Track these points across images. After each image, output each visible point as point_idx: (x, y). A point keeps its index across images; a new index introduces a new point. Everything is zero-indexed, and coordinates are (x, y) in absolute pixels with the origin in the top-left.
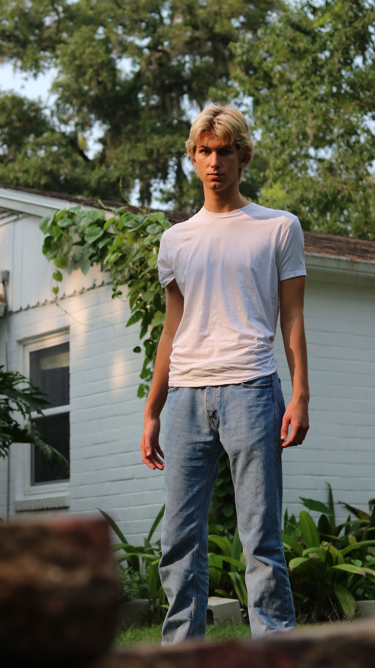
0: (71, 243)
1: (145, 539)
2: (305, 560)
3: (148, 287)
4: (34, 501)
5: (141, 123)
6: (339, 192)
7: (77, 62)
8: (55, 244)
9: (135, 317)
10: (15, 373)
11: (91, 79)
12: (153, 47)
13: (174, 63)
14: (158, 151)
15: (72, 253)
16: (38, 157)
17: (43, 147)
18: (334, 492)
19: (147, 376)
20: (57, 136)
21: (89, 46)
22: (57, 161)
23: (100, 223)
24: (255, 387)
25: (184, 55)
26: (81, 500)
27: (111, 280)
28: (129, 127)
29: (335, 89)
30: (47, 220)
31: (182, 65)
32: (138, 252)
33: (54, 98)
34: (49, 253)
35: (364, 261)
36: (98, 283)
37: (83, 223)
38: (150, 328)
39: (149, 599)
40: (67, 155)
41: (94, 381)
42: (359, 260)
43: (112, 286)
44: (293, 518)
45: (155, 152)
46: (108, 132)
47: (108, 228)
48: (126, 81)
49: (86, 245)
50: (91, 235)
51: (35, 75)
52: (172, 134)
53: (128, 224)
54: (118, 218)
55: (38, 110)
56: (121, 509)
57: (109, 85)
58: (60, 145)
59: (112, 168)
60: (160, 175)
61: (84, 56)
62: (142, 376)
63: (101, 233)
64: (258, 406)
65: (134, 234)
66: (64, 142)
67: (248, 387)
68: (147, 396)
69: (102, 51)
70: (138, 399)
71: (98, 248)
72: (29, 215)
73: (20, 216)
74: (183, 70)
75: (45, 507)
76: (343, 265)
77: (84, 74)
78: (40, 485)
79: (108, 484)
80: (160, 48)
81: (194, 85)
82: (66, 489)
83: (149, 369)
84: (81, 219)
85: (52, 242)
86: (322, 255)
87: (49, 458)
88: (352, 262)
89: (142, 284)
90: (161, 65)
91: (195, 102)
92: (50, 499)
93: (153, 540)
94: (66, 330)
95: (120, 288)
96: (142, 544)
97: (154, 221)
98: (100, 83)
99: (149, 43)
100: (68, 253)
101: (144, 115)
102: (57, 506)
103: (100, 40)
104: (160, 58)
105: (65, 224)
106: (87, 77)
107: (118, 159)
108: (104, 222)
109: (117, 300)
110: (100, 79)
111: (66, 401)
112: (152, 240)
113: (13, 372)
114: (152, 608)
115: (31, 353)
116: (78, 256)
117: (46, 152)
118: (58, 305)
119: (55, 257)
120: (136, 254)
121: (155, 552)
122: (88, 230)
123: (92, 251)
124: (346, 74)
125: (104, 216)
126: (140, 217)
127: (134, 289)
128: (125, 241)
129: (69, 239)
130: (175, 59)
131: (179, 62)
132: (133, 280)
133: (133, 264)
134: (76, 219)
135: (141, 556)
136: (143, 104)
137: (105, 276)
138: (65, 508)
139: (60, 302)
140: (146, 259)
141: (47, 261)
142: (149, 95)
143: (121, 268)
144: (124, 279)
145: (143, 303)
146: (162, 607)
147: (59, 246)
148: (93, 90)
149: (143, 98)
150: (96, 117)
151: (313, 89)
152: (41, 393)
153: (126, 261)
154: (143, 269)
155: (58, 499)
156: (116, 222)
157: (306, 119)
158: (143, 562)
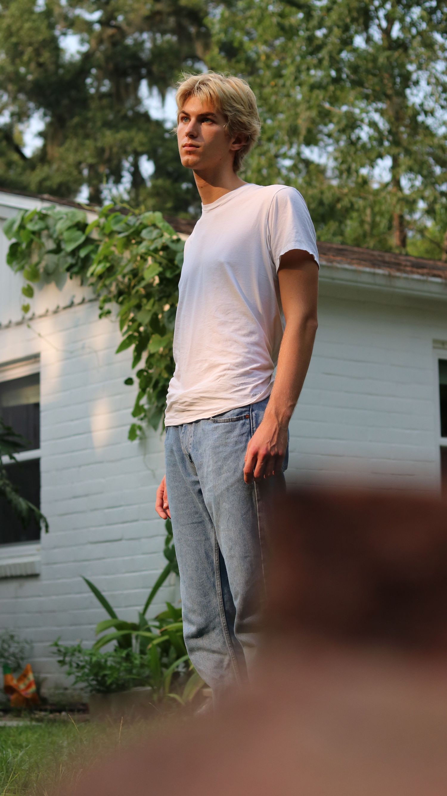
0: (44, 250)
1: (140, 614)
3: (143, 304)
5: (90, 114)
7: (14, 40)
8: (22, 253)
9: (127, 341)
11: (30, 60)
12: (105, 22)
13: (129, 41)
14: (111, 149)
15: (43, 264)
19: (140, 414)
21: (27, 20)
23: (82, 227)
25: (141, 31)
26: (55, 566)
27: (93, 296)
28: (77, 119)
29: (333, 73)
30: (13, 223)
31: (140, 44)
32: (129, 261)
34: (14, 263)
35: (404, 275)
36: (77, 300)
37: (60, 226)
38: (145, 355)
39: (152, 687)
40: (1, 153)
41: (72, 420)
42: (398, 274)
43: (97, 304)
45: (107, 151)
46: (49, 125)
47: (91, 232)
48: (71, 64)
49: (63, 254)
50: (71, 240)
52: (127, 128)
53: (116, 228)
54: (102, 220)
56: (107, 577)
57: (51, 68)
59: (54, 168)
60: (112, 178)
61: (22, 33)
62: (134, 414)
63: (83, 239)
65: (125, 239)
67: (218, 422)
69: (43, 26)
70: (129, 443)
71: (79, 257)
74: (143, 49)
75: (9, 574)
76: (379, 280)
77: (22, 53)
78: (2, 547)
79: (89, 547)
80: (113, 23)
81: (155, 69)
82: (35, 552)
83: (143, 406)
84: (57, 221)
85: (19, 249)
86: (354, 267)
87: (25, 514)
88: (390, 276)
89: (134, 302)
90: (114, 44)
91: (155, 91)
92: (15, 565)
93: (151, 614)
94: (35, 358)
95: (107, 306)
96: (135, 619)
97: (149, 224)
98: (41, 65)
99: (101, 17)
100: (38, 264)
101: (93, 105)
102: (24, 573)
103: (41, 14)
104: (112, 36)
105: (36, 228)
106: (25, 58)
107: (62, 160)
108: (86, 225)
109: (105, 321)
110: (42, 60)
111: (36, 445)
112: (149, 247)
114: (155, 698)
116: (51, 267)
118: (29, 326)
119: (22, 268)
120: (126, 265)
121: (153, 629)
122: (66, 235)
123: (70, 260)
124: (347, 56)
125: (85, 218)
126: (131, 219)
127: (125, 307)
128: (113, 249)
129: (41, 246)
130: (131, 37)
131: (135, 40)
132: (125, 296)
133: (124, 276)
134: (50, 222)
135: (134, 634)
136: (92, 91)
137: (86, 292)
138: (35, 576)
139: (31, 323)
140: (140, 271)
141: (12, 273)
142: (99, 80)
143: (107, 282)
144: (111, 296)
145: (136, 324)
146: (169, 697)
147: (27, 254)
148: (31, 73)
149: (92, 84)
150: (36, 106)
151: (308, 74)
152: (13, 434)
153: (114, 273)
154: (136, 283)
155: (25, 564)
156: (102, 225)
157: (299, 110)
158: (137, 641)
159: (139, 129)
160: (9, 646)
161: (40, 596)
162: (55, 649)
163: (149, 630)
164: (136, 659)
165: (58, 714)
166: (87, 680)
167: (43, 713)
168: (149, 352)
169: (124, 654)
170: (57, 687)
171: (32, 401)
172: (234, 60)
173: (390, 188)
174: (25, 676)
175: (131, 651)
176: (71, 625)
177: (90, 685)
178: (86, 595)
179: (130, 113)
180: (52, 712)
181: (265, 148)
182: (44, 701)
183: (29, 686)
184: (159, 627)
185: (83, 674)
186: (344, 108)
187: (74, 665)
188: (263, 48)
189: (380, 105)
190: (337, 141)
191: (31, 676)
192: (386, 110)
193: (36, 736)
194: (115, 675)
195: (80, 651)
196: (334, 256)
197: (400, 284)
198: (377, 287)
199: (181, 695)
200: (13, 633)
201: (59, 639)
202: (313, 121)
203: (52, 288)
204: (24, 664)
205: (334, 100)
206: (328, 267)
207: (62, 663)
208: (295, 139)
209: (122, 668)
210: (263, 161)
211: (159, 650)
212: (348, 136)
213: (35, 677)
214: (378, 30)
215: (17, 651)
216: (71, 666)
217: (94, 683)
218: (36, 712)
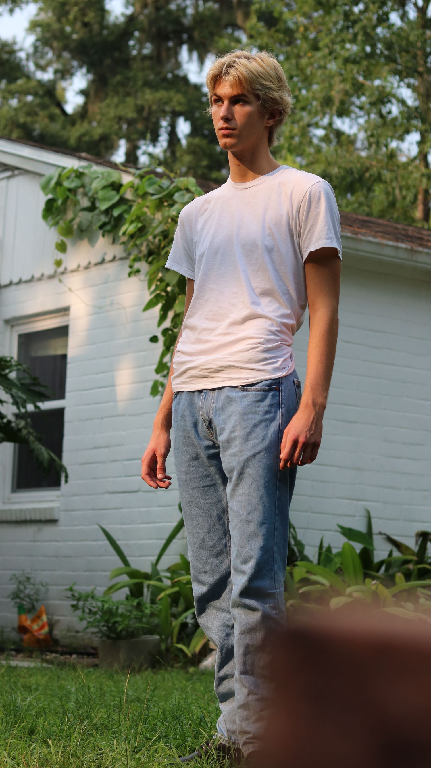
0: (78, 208)
1: (152, 564)
2: (349, 600)
4: (16, 511)
5: (131, 74)
6: (367, 169)
8: (58, 208)
9: (155, 300)
10: (8, 359)
11: (75, 19)
13: (173, 7)
14: (150, 108)
15: (77, 220)
16: (10, 107)
17: (17, 95)
18: (373, 521)
19: (163, 371)
20: (33, 84)
22: (31, 113)
23: (116, 187)
24: (255, 390)
26: (73, 513)
27: (124, 255)
28: (118, 78)
29: (368, 49)
30: (50, 179)
31: (183, 10)
32: (161, 223)
33: (31, 39)
34: (49, 218)
35: (426, 250)
36: (108, 258)
37: (96, 185)
38: (171, 314)
39: (161, 636)
40: (44, 107)
41: (97, 373)
42: (420, 249)
43: (128, 262)
44: (329, 549)
45: (146, 109)
46: (92, 83)
47: (125, 193)
48: (115, 25)
49: (96, 212)
50: (105, 200)
51: (11, 11)
52: (167, 89)
53: (151, 190)
54: (137, 181)
55: (12, 52)
56: (123, 526)
57: (96, 28)
58: (35, 94)
59: (95, 124)
60: (149, 136)
62: (158, 371)
63: (117, 198)
64: (256, 413)
65: (158, 201)
66: (41, 92)
67: (247, 391)
68: (162, 395)
70: (151, 398)
71: (112, 215)
72: (27, 172)
73: (16, 172)
74: (185, 15)
75: (28, 518)
76: (401, 254)
77: (67, 13)
78: (23, 492)
79: (107, 496)
81: (196, 34)
82: (55, 498)
83: (166, 363)
84: (93, 179)
85: (55, 205)
86: (377, 240)
87: (45, 464)
88: (412, 251)
90: (158, 9)
91: (195, 55)
92: (35, 510)
93: (163, 565)
94: (65, 310)
95: (137, 265)
96: (147, 569)
97: (183, 188)
98: (86, 25)
100: (72, 220)
101: (136, 65)
102: (43, 518)
105: (72, 185)
106: (71, 17)
107: (103, 115)
108: (121, 185)
109: (134, 279)
110: (86, 19)
111: (62, 396)
113: (7, 357)
114: (163, 647)
115: (20, 336)
116: (85, 224)
117: (19, 101)
118: (60, 281)
119: (57, 223)
120: (158, 226)
121: (164, 580)
122: (101, 194)
123: (104, 219)
124: (382, 32)
125: (120, 178)
126: (165, 182)
127: (154, 267)
128: (145, 210)
129: (76, 203)
130: (174, 3)
131: (178, 6)
132: (154, 256)
133: (155, 237)
134: (86, 180)
135: (146, 583)
136: (134, 52)
137: (118, 250)
138: (54, 522)
139: (63, 277)
140: (170, 233)
141: (47, 228)
142: (141, 42)
143: (138, 242)
144: (141, 255)
145: (164, 284)
146: (176, 647)
147: (62, 211)
148: (77, 33)
149: (134, 46)
150: (79, 64)
151: (343, 48)
152: (39, 385)
153: (146, 234)
154: (166, 244)
155: (45, 510)
156: (136, 186)
157: (333, 82)
158: (148, 590)
159: (178, 91)
160: (25, 588)
161: (57, 541)
162: (69, 594)
163: (160, 580)
164: (146, 608)
165: (68, 656)
166: (98, 626)
167: (54, 655)
168: (175, 311)
169: (135, 603)
170: (69, 630)
171: (60, 352)
172: (273, 29)
173: (417, 162)
174: (39, 617)
175: (142, 600)
176: (86, 571)
177: (101, 631)
178: (101, 543)
179: (170, 76)
180: (62, 654)
181: (298, 117)
182: (56, 642)
183: (42, 628)
184: (171, 579)
185: (96, 619)
186: (377, 82)
187: (87, 610)
188: (302, 20)
189: (412, 81)
190: (369, 114)
191: (44, 618)
192: (418, 87)
193: (45, 679)
194: (126, 622)
195: (93, 597)
196: (358, 228)
197: (421, 258)
198: (399, 261)
199: (188, 645)
200: (30, 575)
201: (74, 584)
202: (346, 93)
203: (85, 244)
204: (38, 606)
205: (369, 75)
206: (353, 239)
207: (75, 607)
208: (328, 110)
209: (133, 616)
210: (296, 129)
211: (169, 600)
212: (378, 110)
213: (48, 619)
214: (414, 8)
215: (32, 593)
216: (84, 611)
217: (105, 628)
218: (48, 653)
